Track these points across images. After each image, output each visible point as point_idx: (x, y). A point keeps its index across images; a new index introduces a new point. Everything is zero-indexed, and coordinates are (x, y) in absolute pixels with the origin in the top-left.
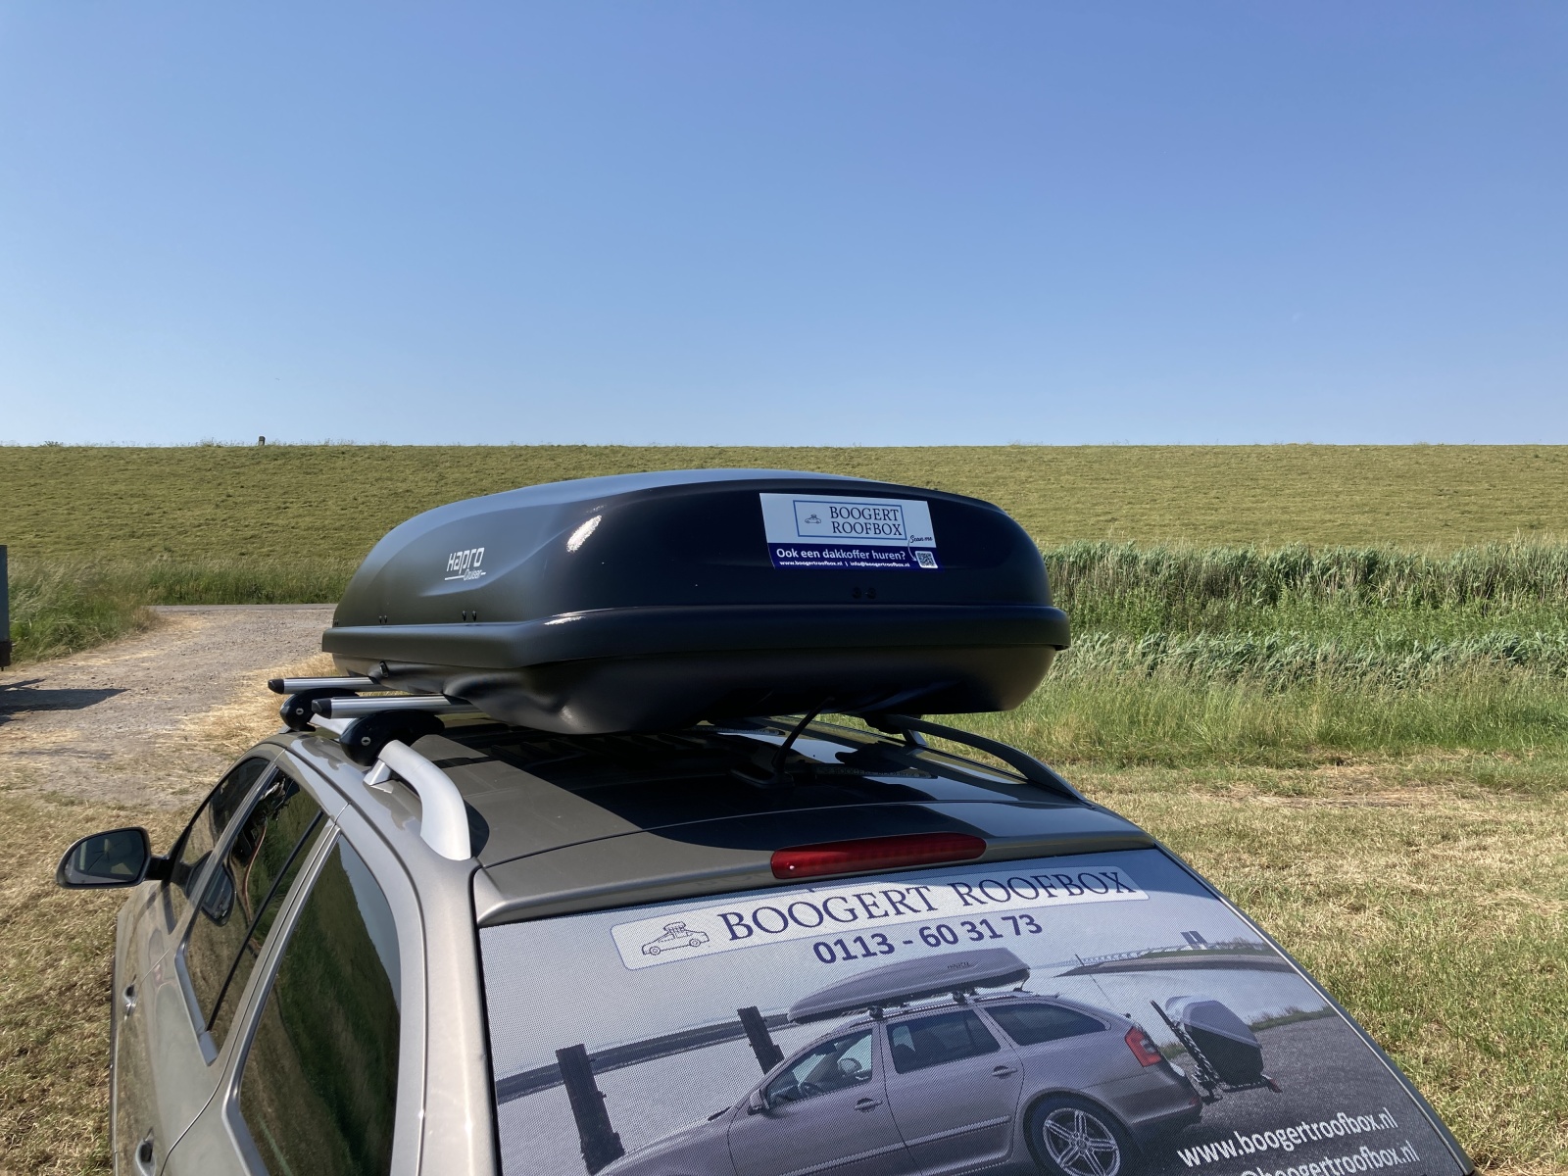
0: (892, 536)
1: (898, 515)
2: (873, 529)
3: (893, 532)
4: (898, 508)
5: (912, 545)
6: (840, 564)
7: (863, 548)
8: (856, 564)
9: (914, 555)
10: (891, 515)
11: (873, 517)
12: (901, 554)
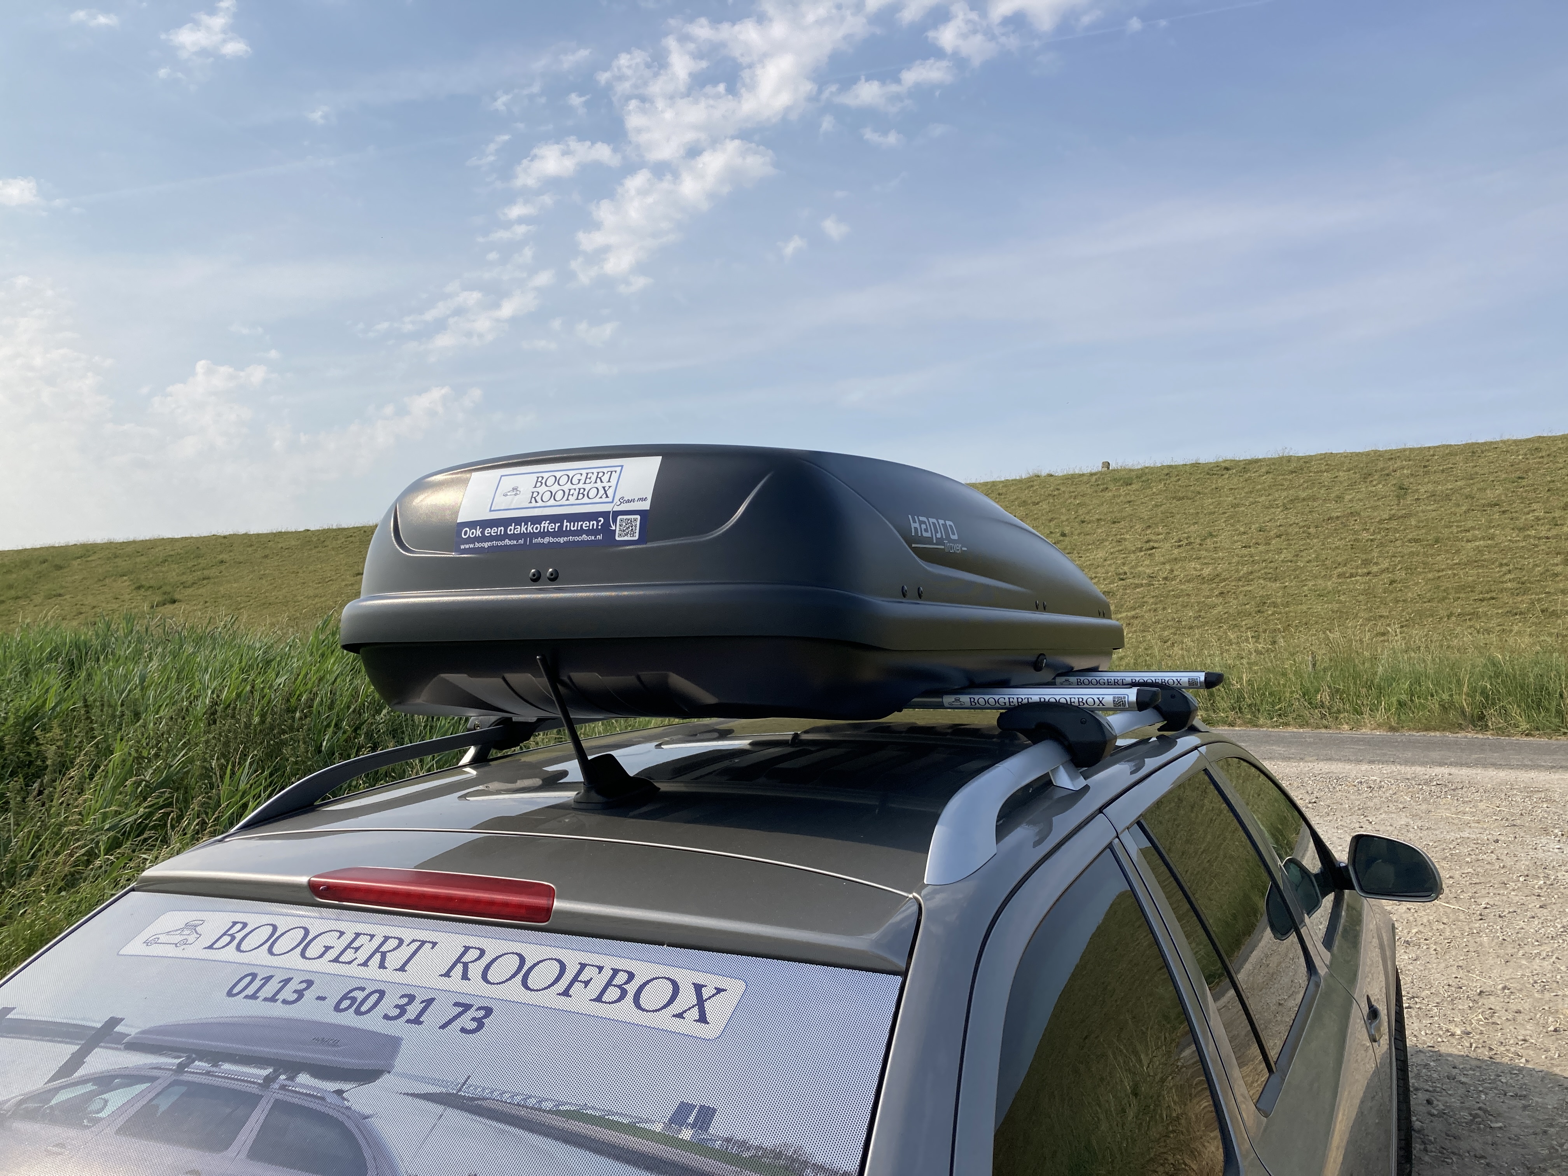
0: (597, 500)
1: (615, 476)
2: (576, 493)
3: (599, 495)
4: (618, 469)
5: (616, 509)
6: (521, 542)
7: (553, 519)
8: (539, 540)
9: (615, 521)
10: (605, 478)
11: (582, 481)
12: (598, 522)
